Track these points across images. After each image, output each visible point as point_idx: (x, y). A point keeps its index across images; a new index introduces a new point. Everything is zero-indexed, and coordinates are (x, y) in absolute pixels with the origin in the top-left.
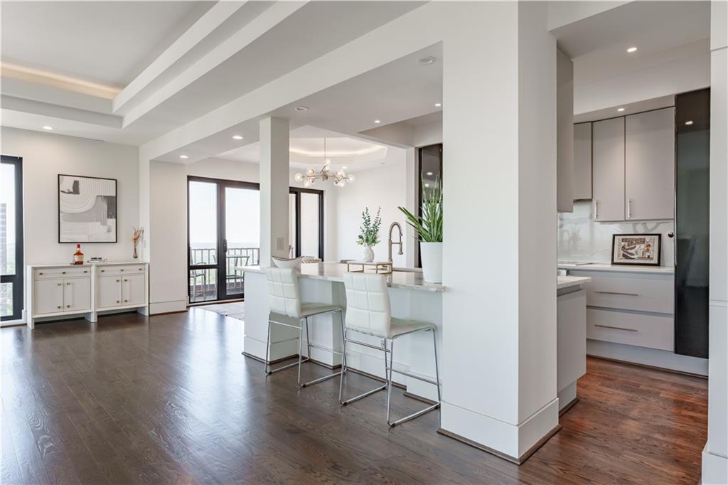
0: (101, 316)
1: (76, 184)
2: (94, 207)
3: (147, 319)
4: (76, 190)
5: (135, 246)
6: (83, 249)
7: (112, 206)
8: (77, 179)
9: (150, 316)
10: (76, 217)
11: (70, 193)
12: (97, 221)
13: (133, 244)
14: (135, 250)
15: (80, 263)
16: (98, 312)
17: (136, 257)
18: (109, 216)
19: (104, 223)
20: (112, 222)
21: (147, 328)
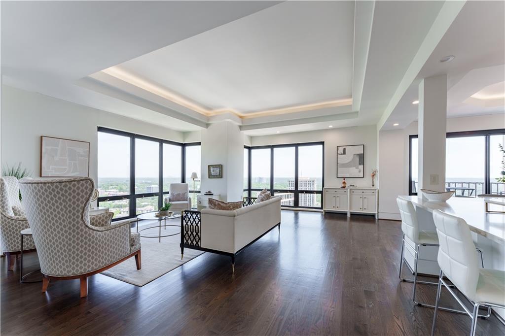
0: (352, 214)
1: (345, 149)
2: (353, 160)
3: (377, 220)
4: (344, 153)
5: (373, 179)
6: (346, 180)
7: (361, 158)
8: (345, 147)
9: (378, 219)
10: (345, 165)
11: (342, 154)
12: (354, 167)
13: (372, 178)
14: (373, 181)
15: (344, 187)
16: (351, 212)
17: (373, 186)
18: (360, 164)
19: (357, 168)
20: (361, 167)
21: (377, 225)
